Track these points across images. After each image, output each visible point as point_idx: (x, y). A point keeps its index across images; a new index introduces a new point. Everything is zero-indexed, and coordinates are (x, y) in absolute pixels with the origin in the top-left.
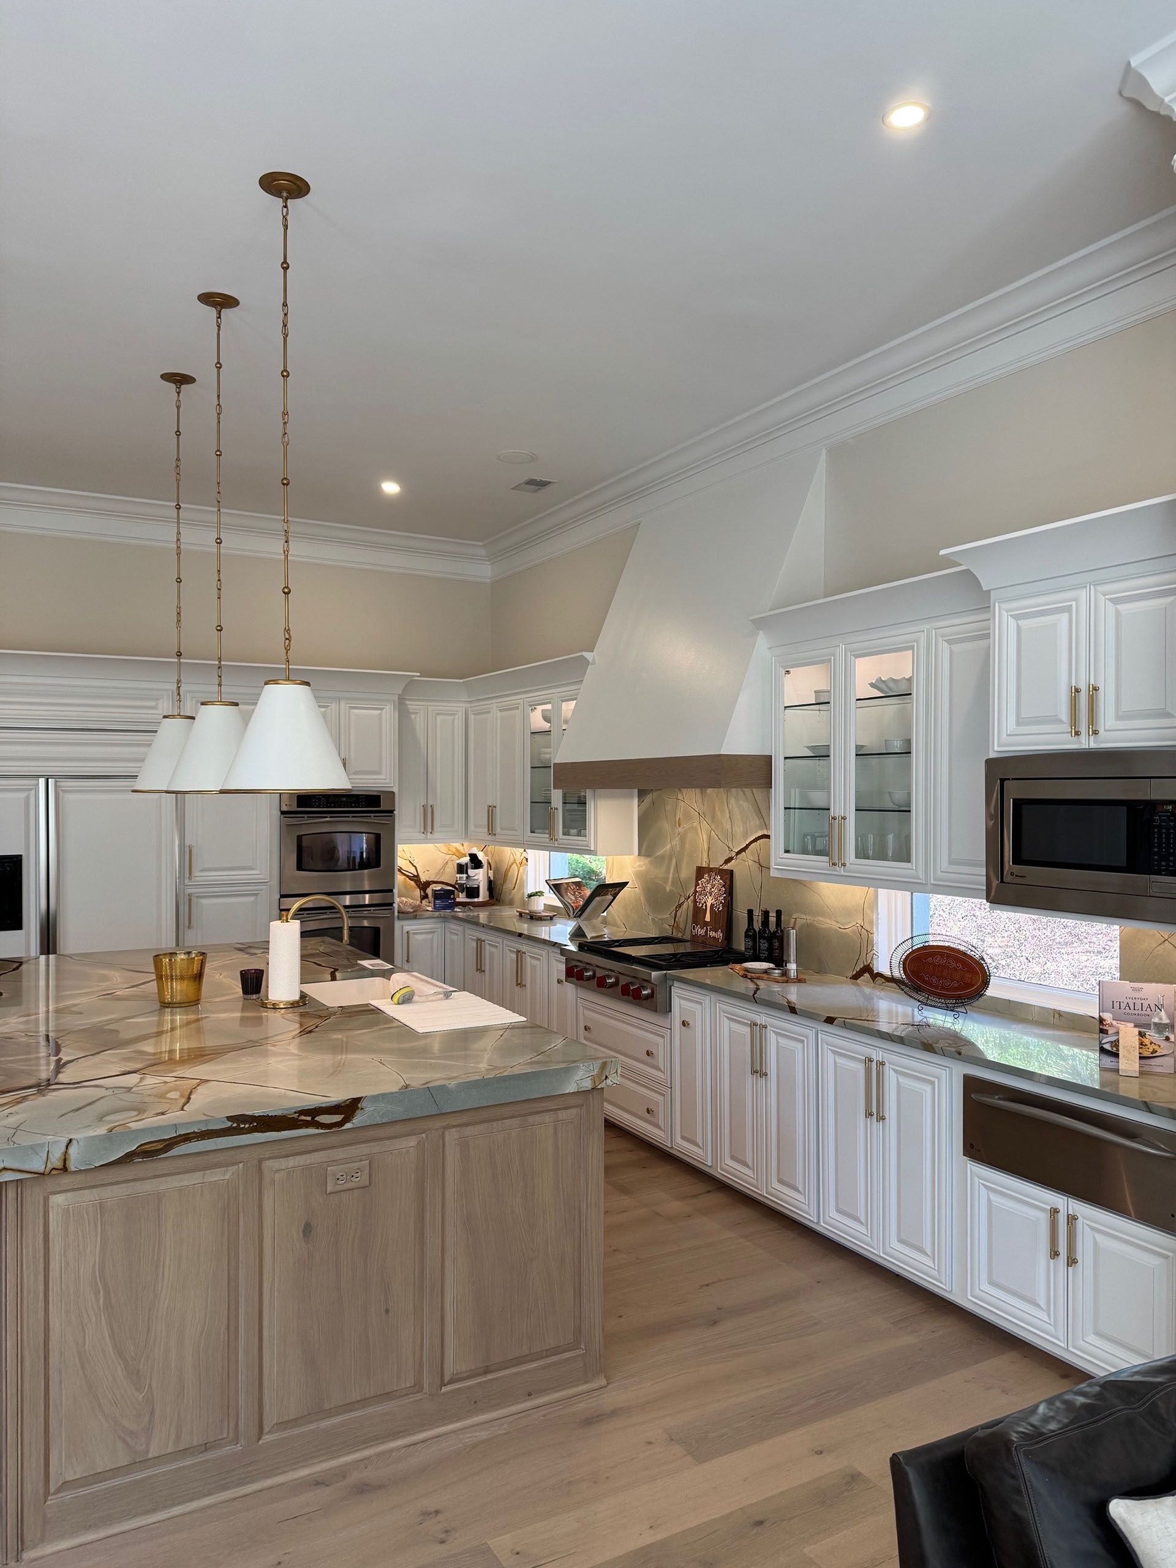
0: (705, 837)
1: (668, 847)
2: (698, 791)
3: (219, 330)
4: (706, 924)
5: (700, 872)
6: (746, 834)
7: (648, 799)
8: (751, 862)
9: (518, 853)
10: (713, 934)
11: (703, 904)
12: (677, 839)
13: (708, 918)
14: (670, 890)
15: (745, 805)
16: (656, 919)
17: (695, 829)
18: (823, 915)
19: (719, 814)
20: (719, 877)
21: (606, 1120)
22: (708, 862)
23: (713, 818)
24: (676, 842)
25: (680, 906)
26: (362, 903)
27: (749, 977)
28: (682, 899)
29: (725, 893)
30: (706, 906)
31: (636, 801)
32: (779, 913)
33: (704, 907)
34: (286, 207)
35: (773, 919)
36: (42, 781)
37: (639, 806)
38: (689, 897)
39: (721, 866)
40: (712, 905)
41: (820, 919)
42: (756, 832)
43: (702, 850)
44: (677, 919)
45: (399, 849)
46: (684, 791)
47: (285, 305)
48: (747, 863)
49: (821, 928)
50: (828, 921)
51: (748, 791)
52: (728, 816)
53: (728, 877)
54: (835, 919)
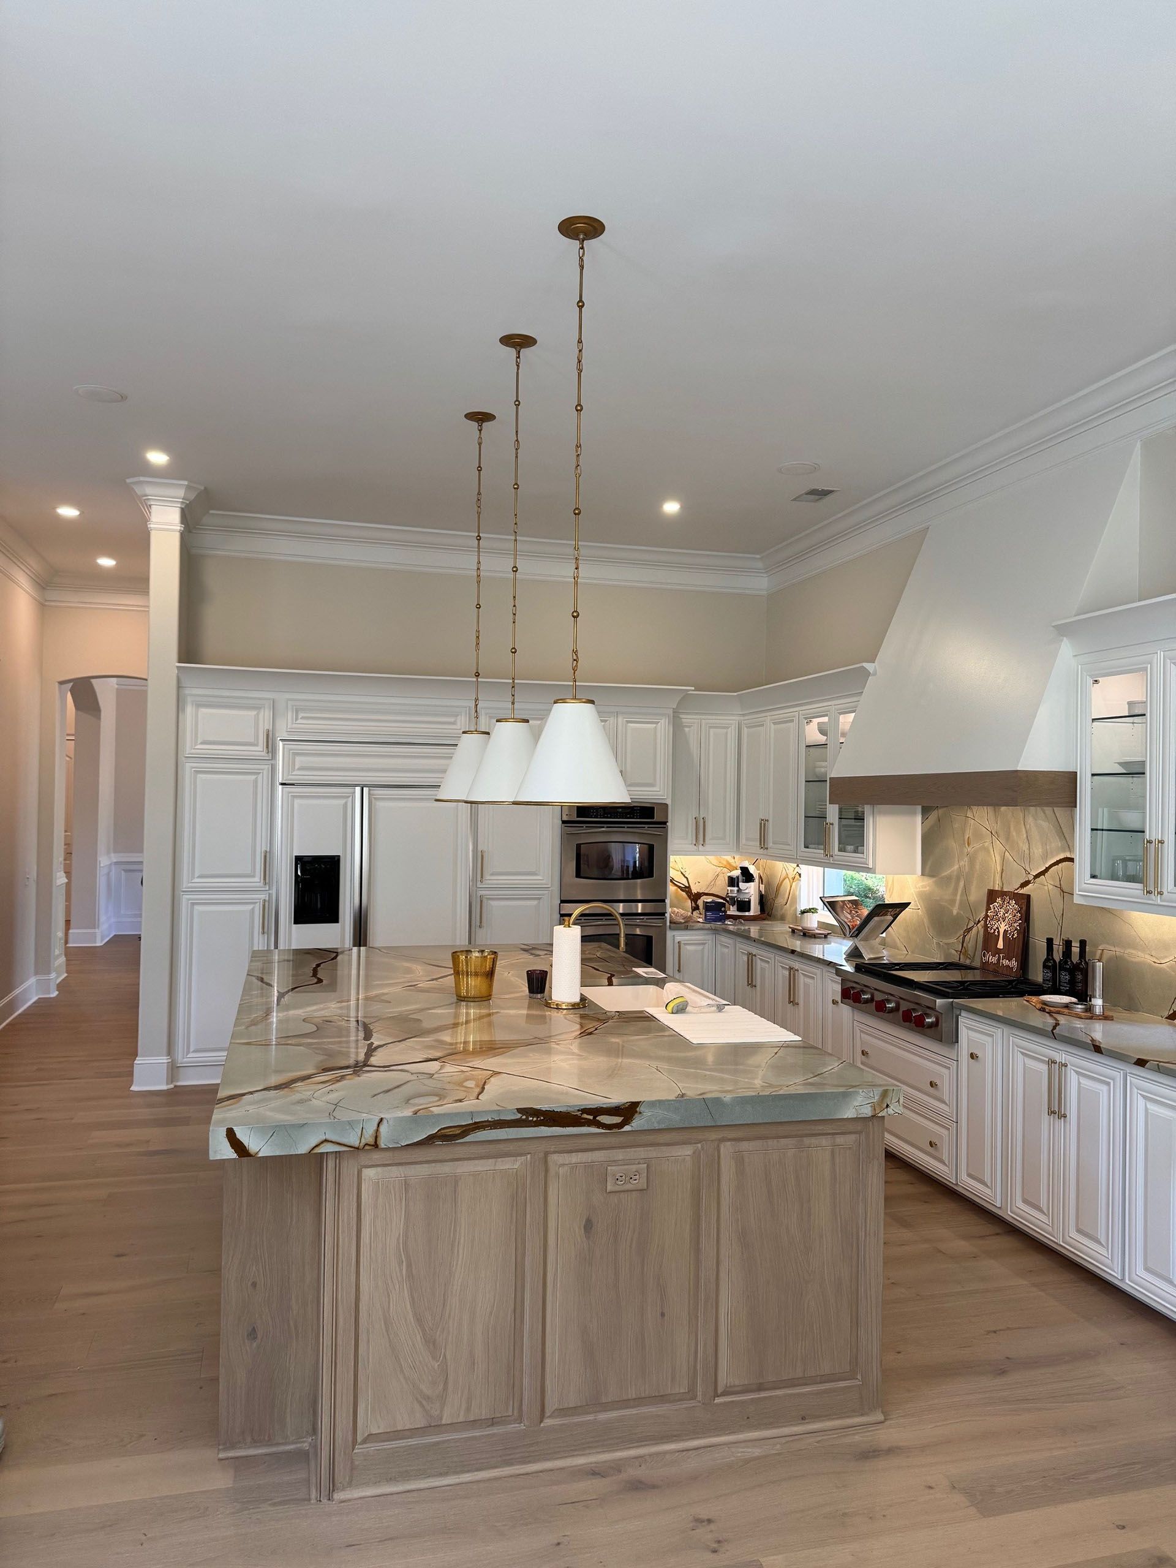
0: (998, 858)
1: (956, 867)
2: (990, 809)
3: (518, 369)
4: (999, 951)
5: (992, 896)
6: (1045, 857)
7: (933, 816)
8: (1051, 887)
9: (790, 868)
10: (1006, 962)
11: (995, 930)
12: (966, 859)
13: (1000, 945)
14: (958, 913)
15: (1045, 824)
16: (941, 943)
17: (986, 850)
18: (1135, 948)
19: (1014, 834)
20: (1014, 902)
21: (887, 1151)
22: (1001, 884)
23: (1008, 838)
24: (965, 862)
25: (969, 930)
26: (634, 911)
27: (1047, 1010)
28: (971, 924)
29: (1020, 919)
30: (999, 932)
31: (919, 818)
32: (1083, 944)
33: (996, 933)
34: (582, 248)
35: (1075, 950)
36: (358, 789)
37: (922, 823)
38: (979, 921)
39: (1016, 890)
40: (1005, 931)
41: (1133, 952)
42: (1057, 855)
43: (995, 872)
44: (965, 945)
45: (671, 860)
46: (975, 808)
47: (580, 341)
48: (1046, 888)
49: (1132, 962)
50: (1140, 954)
51: (1048, 810)
52: (1025, 836)
53: (1025, 902)
54: (1148, 952)
